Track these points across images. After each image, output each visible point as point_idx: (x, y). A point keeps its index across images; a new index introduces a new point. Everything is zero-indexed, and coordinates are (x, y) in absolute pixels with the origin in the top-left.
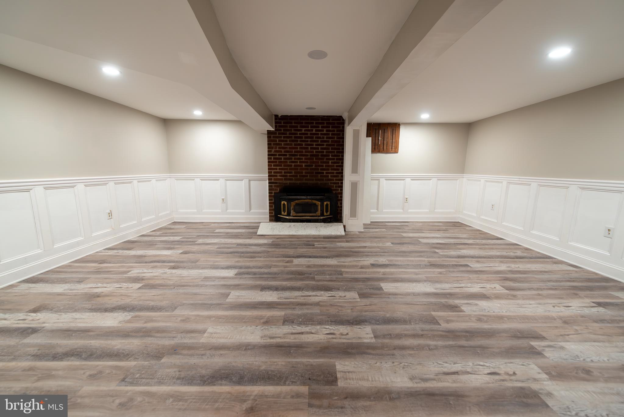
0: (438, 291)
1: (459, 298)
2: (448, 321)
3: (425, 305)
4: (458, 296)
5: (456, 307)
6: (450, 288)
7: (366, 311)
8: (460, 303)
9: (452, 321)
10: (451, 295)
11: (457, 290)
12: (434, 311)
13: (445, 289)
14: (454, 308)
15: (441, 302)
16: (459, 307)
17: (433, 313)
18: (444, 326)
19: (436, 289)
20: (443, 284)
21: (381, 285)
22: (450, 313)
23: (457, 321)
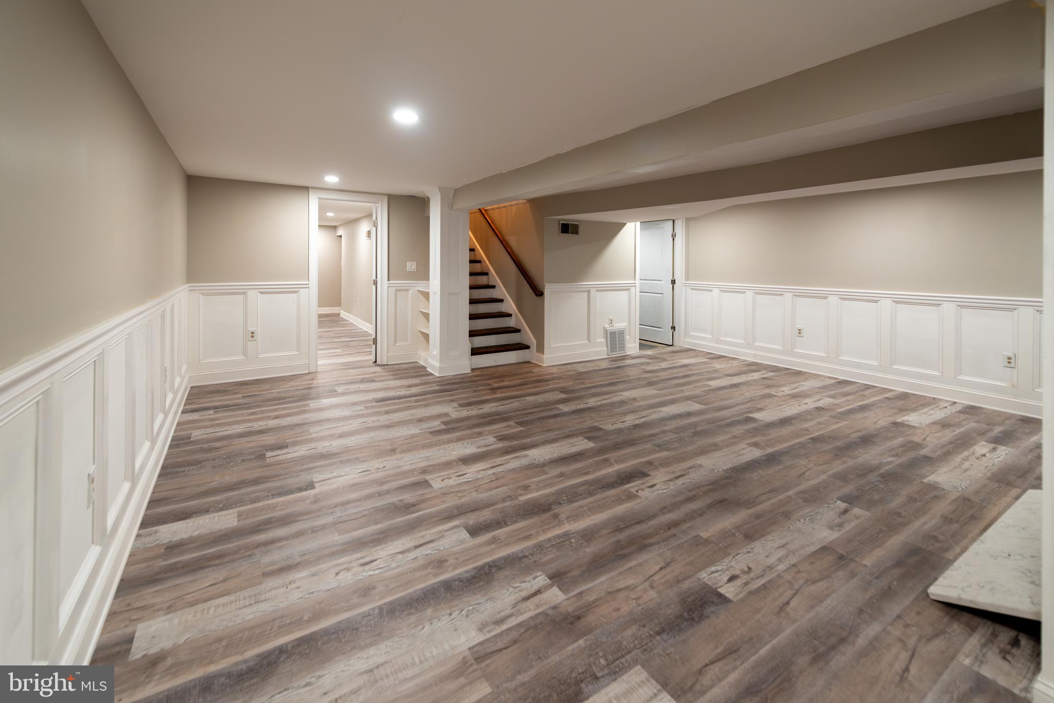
0: (522, 453)
1: (497, 450)
2: (509, 426)
3: (532, 434)
4: (498, 453)
5: (501, 439)
6: (508, 462)
7: (578, 418)
8: (497, 444)
9: (505, 427)
10: (506, 451)
11: (499, 460)
12: (522, 431)
13: (515, 458)
14: (502, 438)
15: (517, 440)
16: (498, 440)
17: (522, 429)
18: (512, 423)
19: (526, 456)
20: (518, 466)
21: (593, 444)
22: (507, 432)
23: (501, 428)
